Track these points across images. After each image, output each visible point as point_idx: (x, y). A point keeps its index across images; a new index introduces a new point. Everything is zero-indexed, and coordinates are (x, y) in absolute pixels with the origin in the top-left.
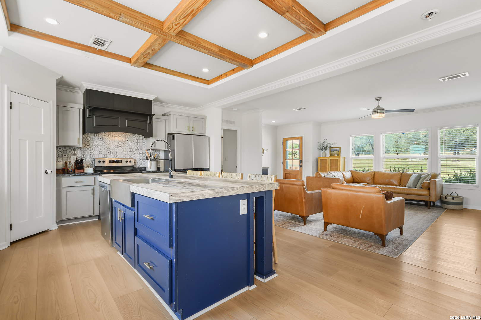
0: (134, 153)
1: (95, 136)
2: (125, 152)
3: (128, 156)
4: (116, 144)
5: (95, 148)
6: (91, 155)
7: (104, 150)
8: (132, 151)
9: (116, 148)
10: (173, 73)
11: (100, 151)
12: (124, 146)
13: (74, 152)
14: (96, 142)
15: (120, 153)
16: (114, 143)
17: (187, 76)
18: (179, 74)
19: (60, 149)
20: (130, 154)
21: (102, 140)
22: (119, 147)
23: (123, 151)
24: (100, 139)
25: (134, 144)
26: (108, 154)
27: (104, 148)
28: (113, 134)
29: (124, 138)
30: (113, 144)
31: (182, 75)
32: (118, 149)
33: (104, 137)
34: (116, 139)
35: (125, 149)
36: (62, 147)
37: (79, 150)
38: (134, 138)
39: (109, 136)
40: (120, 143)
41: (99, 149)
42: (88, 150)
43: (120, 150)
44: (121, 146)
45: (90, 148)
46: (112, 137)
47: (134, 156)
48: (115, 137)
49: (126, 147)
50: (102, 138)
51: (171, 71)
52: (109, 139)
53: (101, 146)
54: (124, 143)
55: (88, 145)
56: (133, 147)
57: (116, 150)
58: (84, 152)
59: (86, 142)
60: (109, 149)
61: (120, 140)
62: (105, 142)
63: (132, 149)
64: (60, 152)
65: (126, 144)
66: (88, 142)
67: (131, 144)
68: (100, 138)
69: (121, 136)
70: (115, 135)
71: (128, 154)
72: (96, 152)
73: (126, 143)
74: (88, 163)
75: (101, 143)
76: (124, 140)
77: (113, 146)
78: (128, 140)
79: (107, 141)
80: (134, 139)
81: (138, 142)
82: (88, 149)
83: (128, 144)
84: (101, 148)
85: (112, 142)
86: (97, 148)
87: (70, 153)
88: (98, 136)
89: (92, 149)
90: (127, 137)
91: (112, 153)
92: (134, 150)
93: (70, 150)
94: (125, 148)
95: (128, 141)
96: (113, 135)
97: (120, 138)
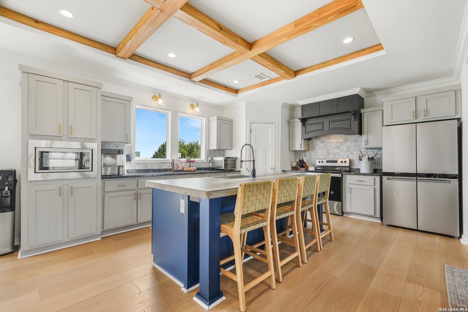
0: (352, 153)
1: (319, 140)
2: (342, 153)
3: (346, 156)
4: (334, 146)
5: (318, 150)
6: (316, 156)
7: (324, 152)
8: (349, 151)
9: (334, 149)
10: (327, 64)
11: (322, 152)
12: (342, 146)
13: (305, 154)
14: (319, 145)
15: (338, 154)
16: (333, 144)
17: (346, 57)
18: (334, 61)
19: (297, 152)
20: (348, 154)
21: (323, 143)
22: (337, 148)
23: (341, 151)
24: (321, 143)
25: (352, 144)
26: (328, 155)
27: (324, 150)
28: (332, 136)
29: (342, 139)
30: (332, 146)
31: (339, 59)
32: (336, 150)
33: (325, 140)
34: (335, 141)
35: (342, 150)
36: (298, 151)
37: (308, 152)
38: (352, 137)
39: (328, 139)
40: (338, 144)
41: (321, 151)
42: (313, 153)
43: (338, 151)
44: (339, 147)
45: (314, 151)
46: (331, 139)
47: (352, 157)
48: (334, 139)
49: (344, 148)
50: (323, 141)
51: (324, 63)
52: (328, 142)
53: (322, 148)
54: (341, 144)
55: (314, 148)
56: (351, 148)
57: (335, 151)
58: (311, 154)
59: (312, 146)
60: (328, 151)
61: (338, 141)
62: (325, 145)
63: (349, 150)
64: (297, 154)
65: (344, 145)
66: (313, 146)
67: (348, 144)
68: (322, 141)
69: (338, 137)
70: (334, 138)
71: (346, 154)
72: (319, 154)
73: (344, 143)
74: (313, 163)
75: (323, 146)
76: (341, 141)
77: (331, 148)
78: (346, 140)
79: (327, 143)
80: (351, 139)
81: (357, 141)
82: (313, 151)
83: (346, 145)
84: (322, 150)
85: (331, 144)
86: (320, 150)
87: (303, 155)
88: (320, 140)
89: (316, 151)
90: (345, 138)
91: (331, 154)
92: (352, 150)
93: (302, 153)
94: (342, 148)
95: (346, 142)
96: (332, 138)
97: (338, 139)
